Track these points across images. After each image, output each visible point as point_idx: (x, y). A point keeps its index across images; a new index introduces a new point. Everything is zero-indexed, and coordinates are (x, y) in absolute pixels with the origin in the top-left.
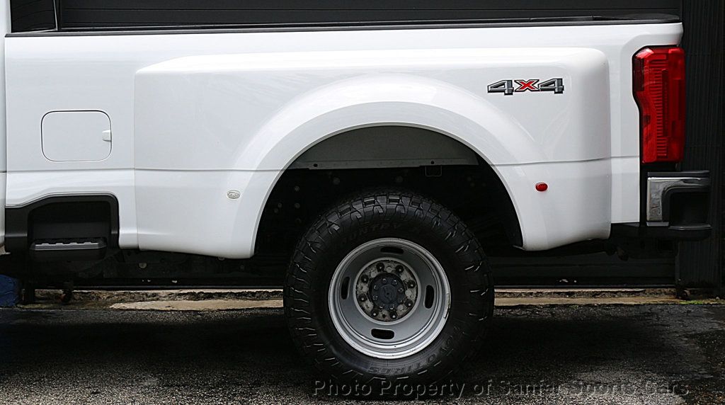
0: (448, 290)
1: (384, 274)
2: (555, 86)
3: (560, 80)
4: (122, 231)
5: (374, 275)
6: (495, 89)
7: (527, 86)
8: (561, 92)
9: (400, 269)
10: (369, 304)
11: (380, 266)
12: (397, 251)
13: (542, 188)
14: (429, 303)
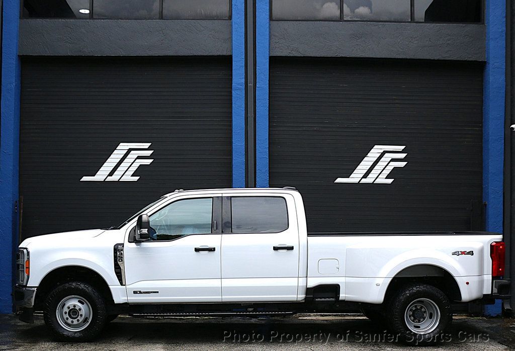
0: (439, 314)
1: (417, 309)
2: (471, 253)
3: (472, 252)
4: (341, 295)
5: (414, 309)
6: (454, 254)
7: (463, 253)
8: (473, 255)
9: (422, 307)
10: (412, 318)
11: (416, 306)
12: (421, 302)
13: (468, 283)
14: (431, 317)
